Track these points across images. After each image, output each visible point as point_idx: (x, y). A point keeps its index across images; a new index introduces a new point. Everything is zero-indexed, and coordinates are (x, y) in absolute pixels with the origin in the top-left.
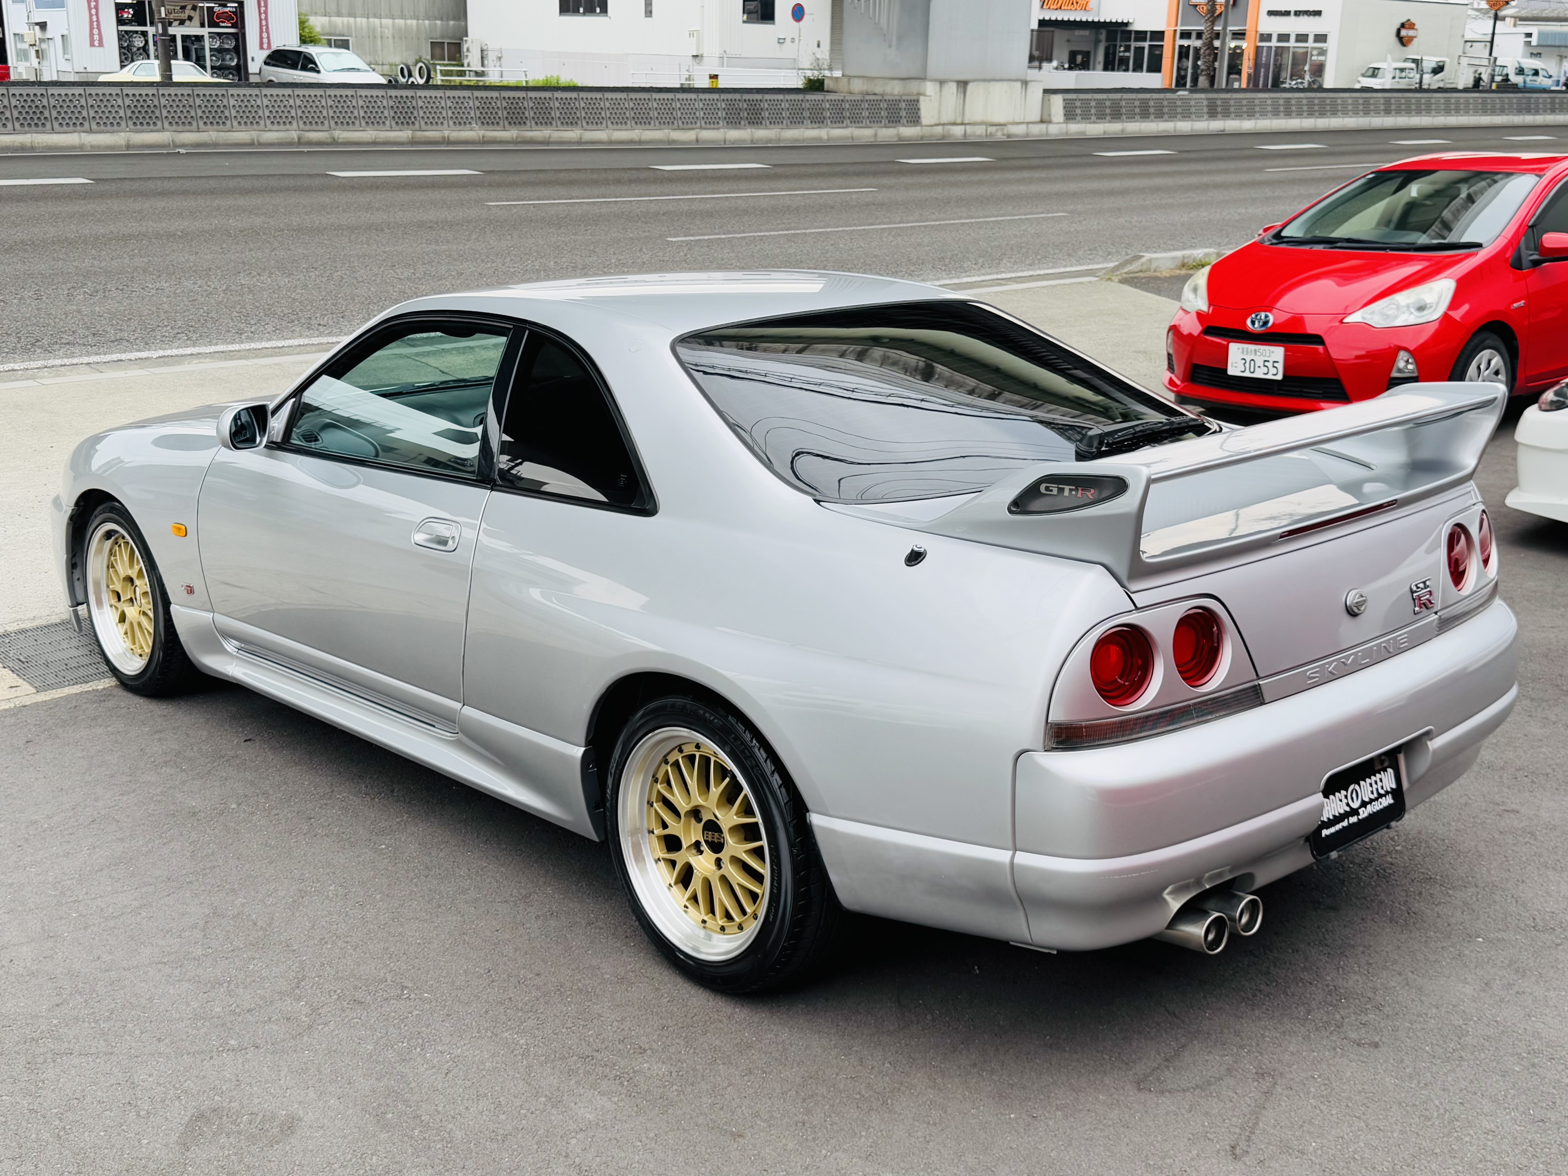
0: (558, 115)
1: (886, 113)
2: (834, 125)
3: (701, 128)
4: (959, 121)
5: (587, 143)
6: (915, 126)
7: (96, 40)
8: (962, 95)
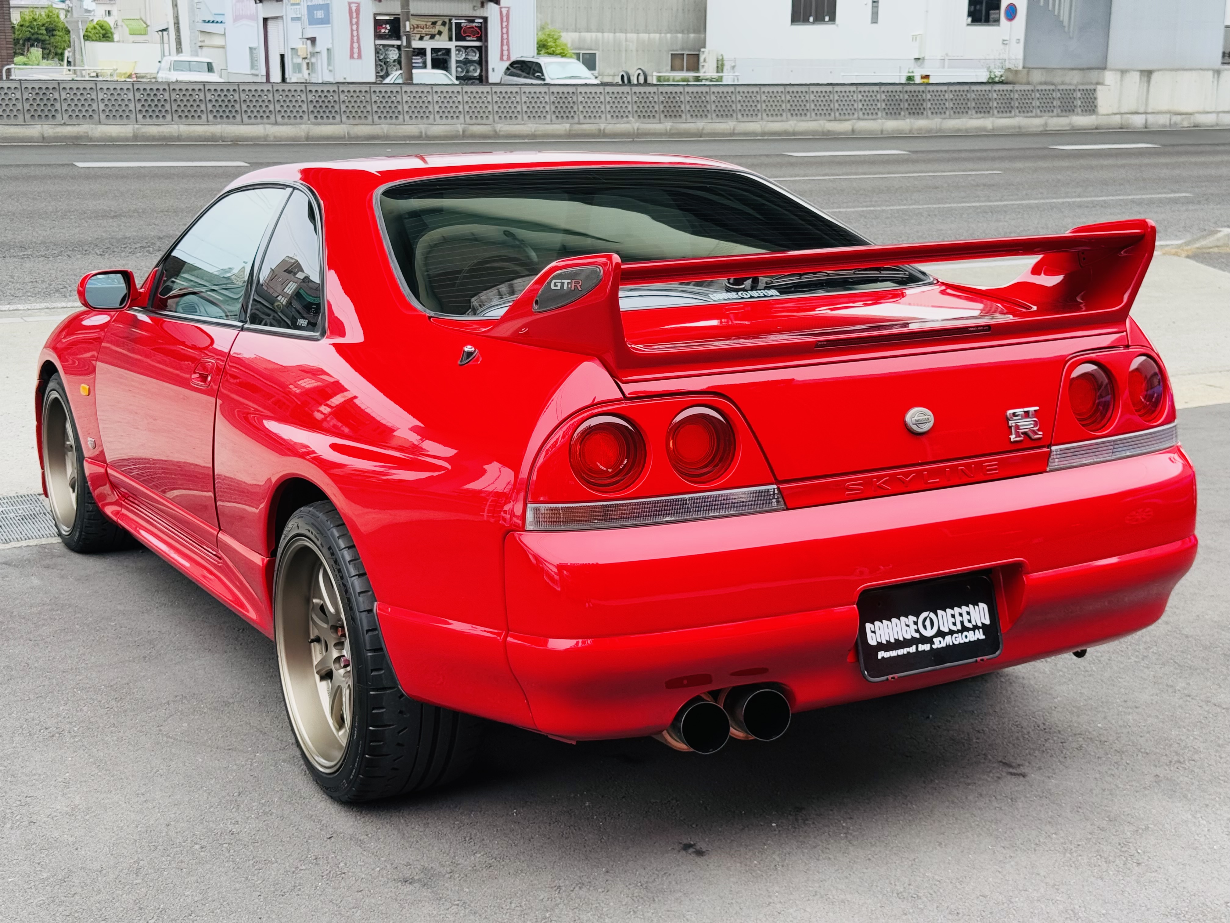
0: (714, 108)
1: (1059, 103)
2: (1001, 115)
3: (859, 119)
4: (1142, 110)
5: (739, 134)
6: (1091, 115)
7: (355, 53)
8: (1146, 85)
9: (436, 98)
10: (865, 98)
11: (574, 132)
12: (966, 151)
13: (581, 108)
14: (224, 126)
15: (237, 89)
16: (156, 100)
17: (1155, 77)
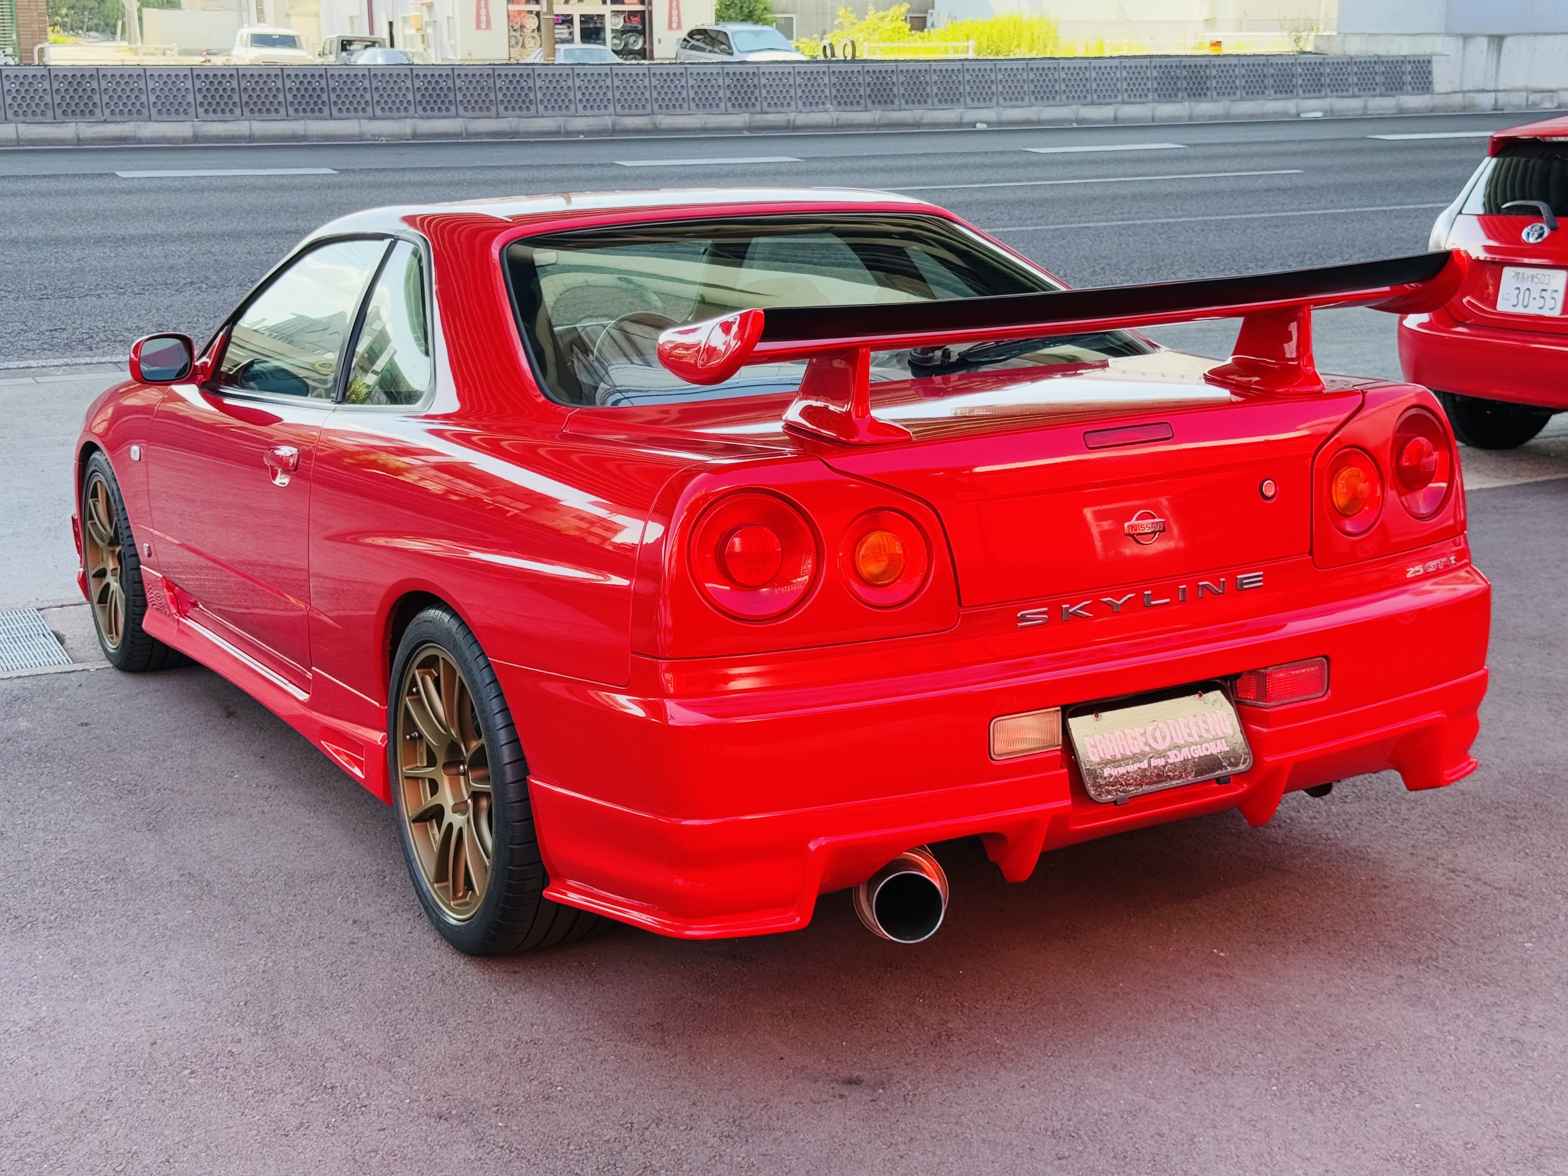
1: (1383, 79)
2: (1307, 95)
4: (1490, 86)
6: (1424, 94)
7: (483, 22)
8: (1495, 54)
9: (578, 82)
10: (1131, 75)
11: (755, 124)
12: (1259, 143)
13: (764, 93)
14: (308, 121)
15: (324, 74)
16: (221, 89)
17: (1508, 43)
